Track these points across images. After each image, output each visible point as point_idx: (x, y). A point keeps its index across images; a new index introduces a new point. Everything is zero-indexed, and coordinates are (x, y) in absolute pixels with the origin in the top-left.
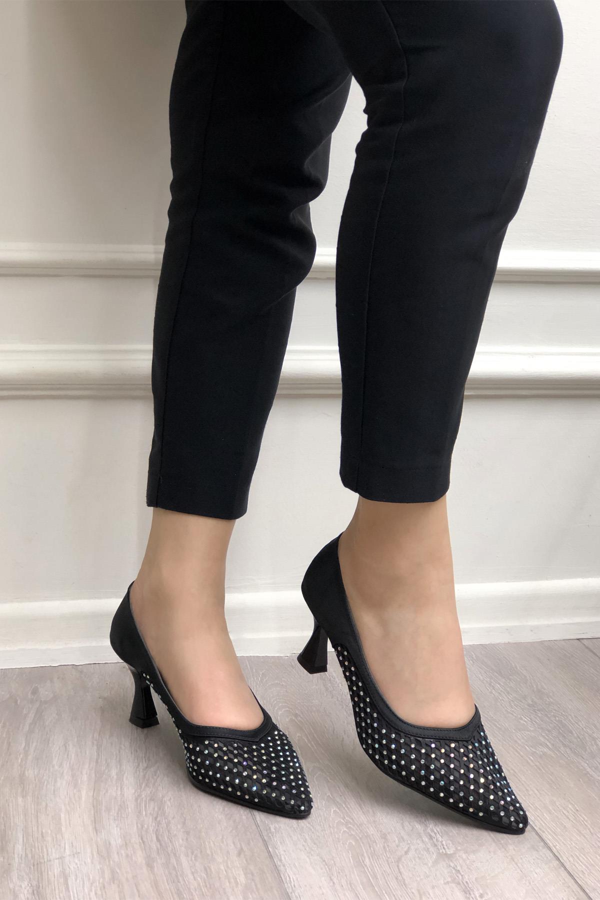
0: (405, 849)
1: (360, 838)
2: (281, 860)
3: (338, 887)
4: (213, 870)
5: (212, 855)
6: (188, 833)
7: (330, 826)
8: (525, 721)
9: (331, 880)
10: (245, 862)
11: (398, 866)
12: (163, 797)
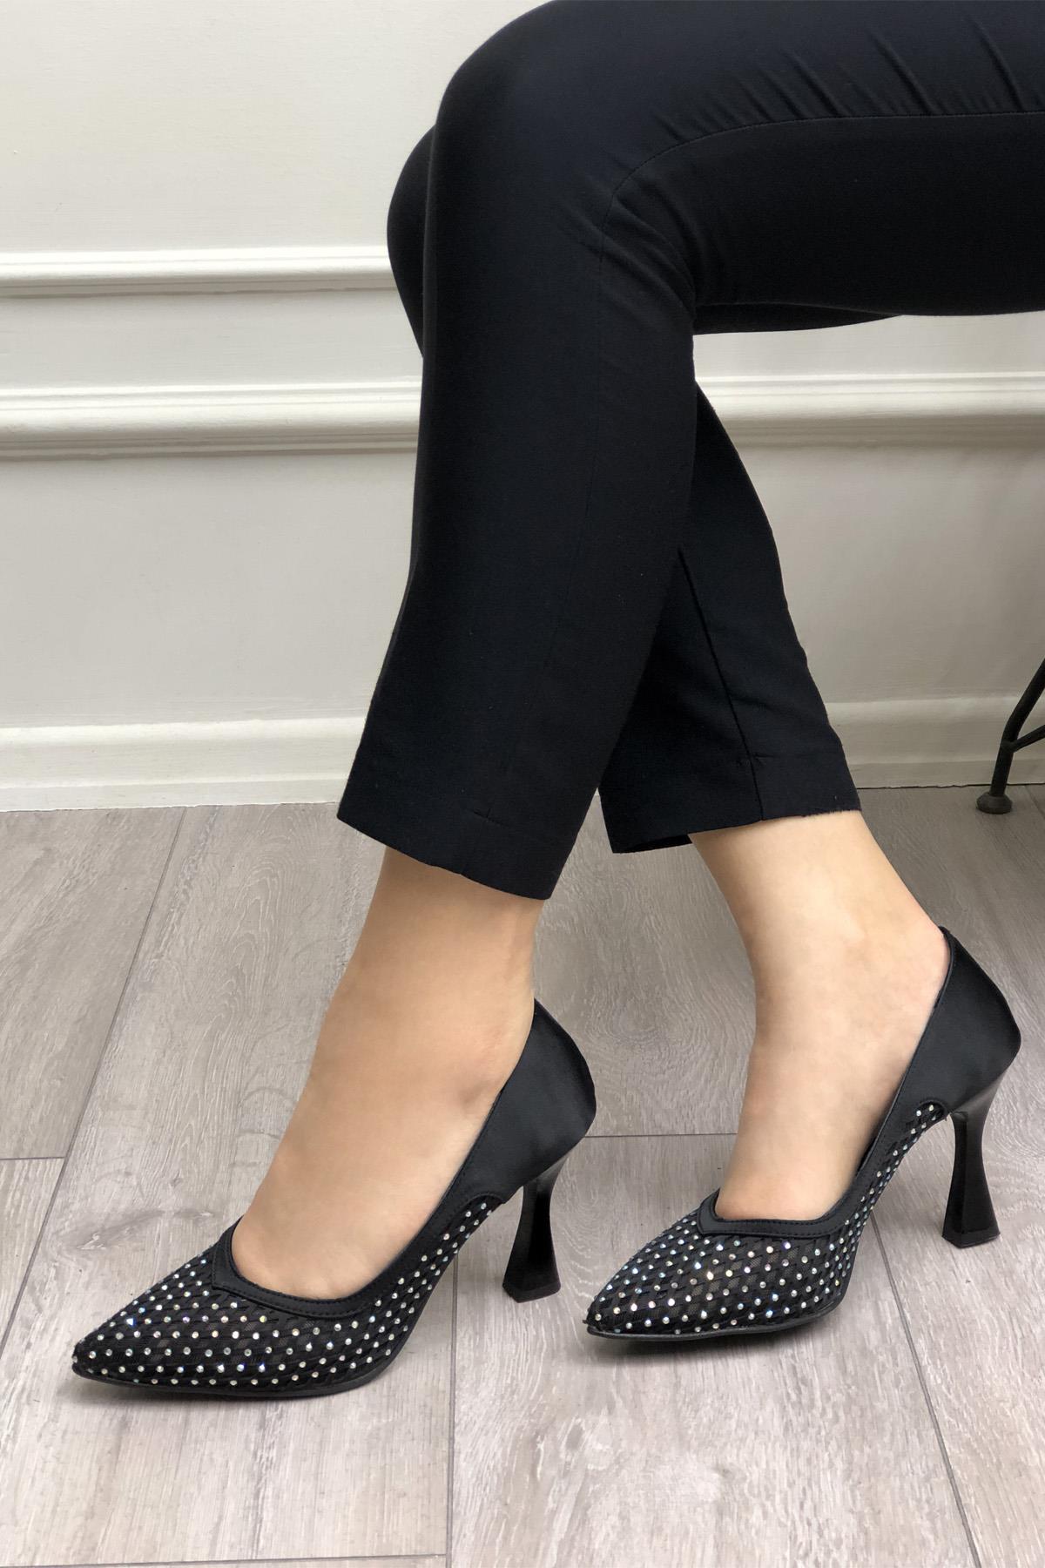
0: (279, 1026)
1: (235, 1013)
2: (121, 1030)
3: (166, 1059)
4: (34, 1036)
5: (46, 1020)
6: (35, 998)
7: (210, 997)
8: (571, 892)
9: (164, 1053)
10: (78, 1030)
11: (256, 1042)
12: (36, 959)
